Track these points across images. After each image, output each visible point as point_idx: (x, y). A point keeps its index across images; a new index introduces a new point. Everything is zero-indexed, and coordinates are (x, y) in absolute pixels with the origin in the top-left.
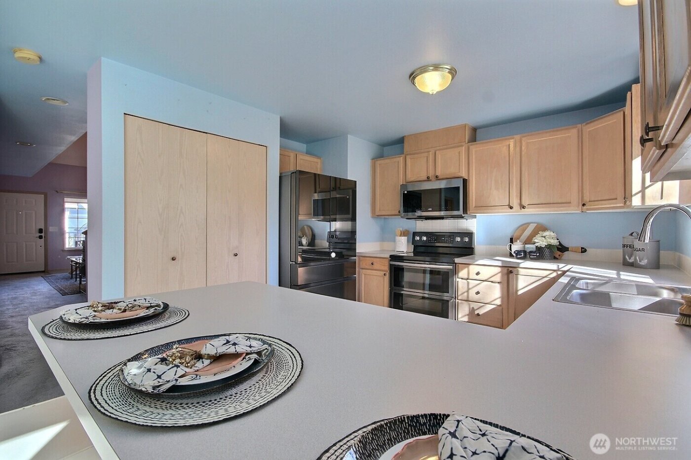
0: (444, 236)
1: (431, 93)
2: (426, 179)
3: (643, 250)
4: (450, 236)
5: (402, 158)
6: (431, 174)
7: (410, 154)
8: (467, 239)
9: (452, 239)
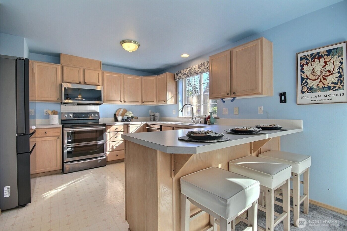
0: (84, 114)
1: (129, 51)
2: (79, 83)
3: (158, 116)
4: (87, 114)
5: (59, 66)
6: (82, 80)
7: (67, 66)
8: (97, 115)
9: (88, 116)
